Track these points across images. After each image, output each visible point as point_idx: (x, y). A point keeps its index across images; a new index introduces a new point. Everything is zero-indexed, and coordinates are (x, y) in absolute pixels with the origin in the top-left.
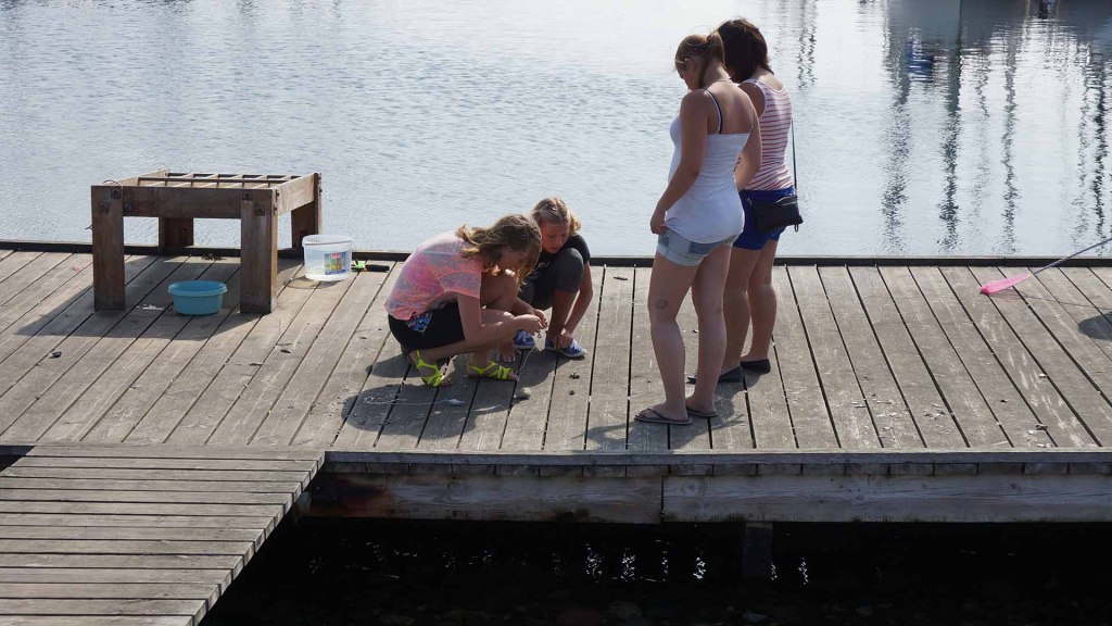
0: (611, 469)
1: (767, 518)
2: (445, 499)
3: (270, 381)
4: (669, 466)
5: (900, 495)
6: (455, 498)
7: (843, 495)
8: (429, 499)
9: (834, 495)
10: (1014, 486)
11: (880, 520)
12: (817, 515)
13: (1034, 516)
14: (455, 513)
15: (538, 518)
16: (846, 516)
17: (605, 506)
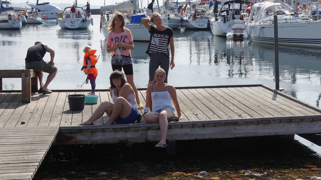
0: (134, 128)
1: (174, 139)
2: (91, 138)
3: (37, 116)
4: (149, 127)
5: (206, 132)
6: (93, 138)
7: (192, 133)
8: (86, 139)
9: (190, 133)
10: (234, 128)
11: (202, 138)
12: (186, 138)
13: (240, 136)
14: (93, 142)
15: (115, 142)
16: (193, 138)
17: (132, 138)
